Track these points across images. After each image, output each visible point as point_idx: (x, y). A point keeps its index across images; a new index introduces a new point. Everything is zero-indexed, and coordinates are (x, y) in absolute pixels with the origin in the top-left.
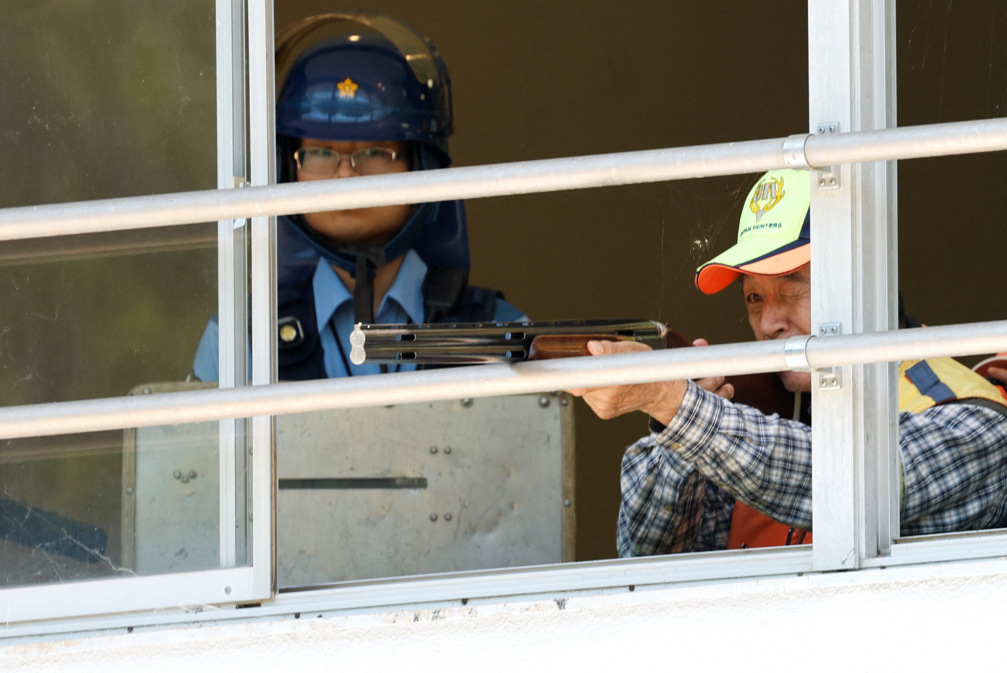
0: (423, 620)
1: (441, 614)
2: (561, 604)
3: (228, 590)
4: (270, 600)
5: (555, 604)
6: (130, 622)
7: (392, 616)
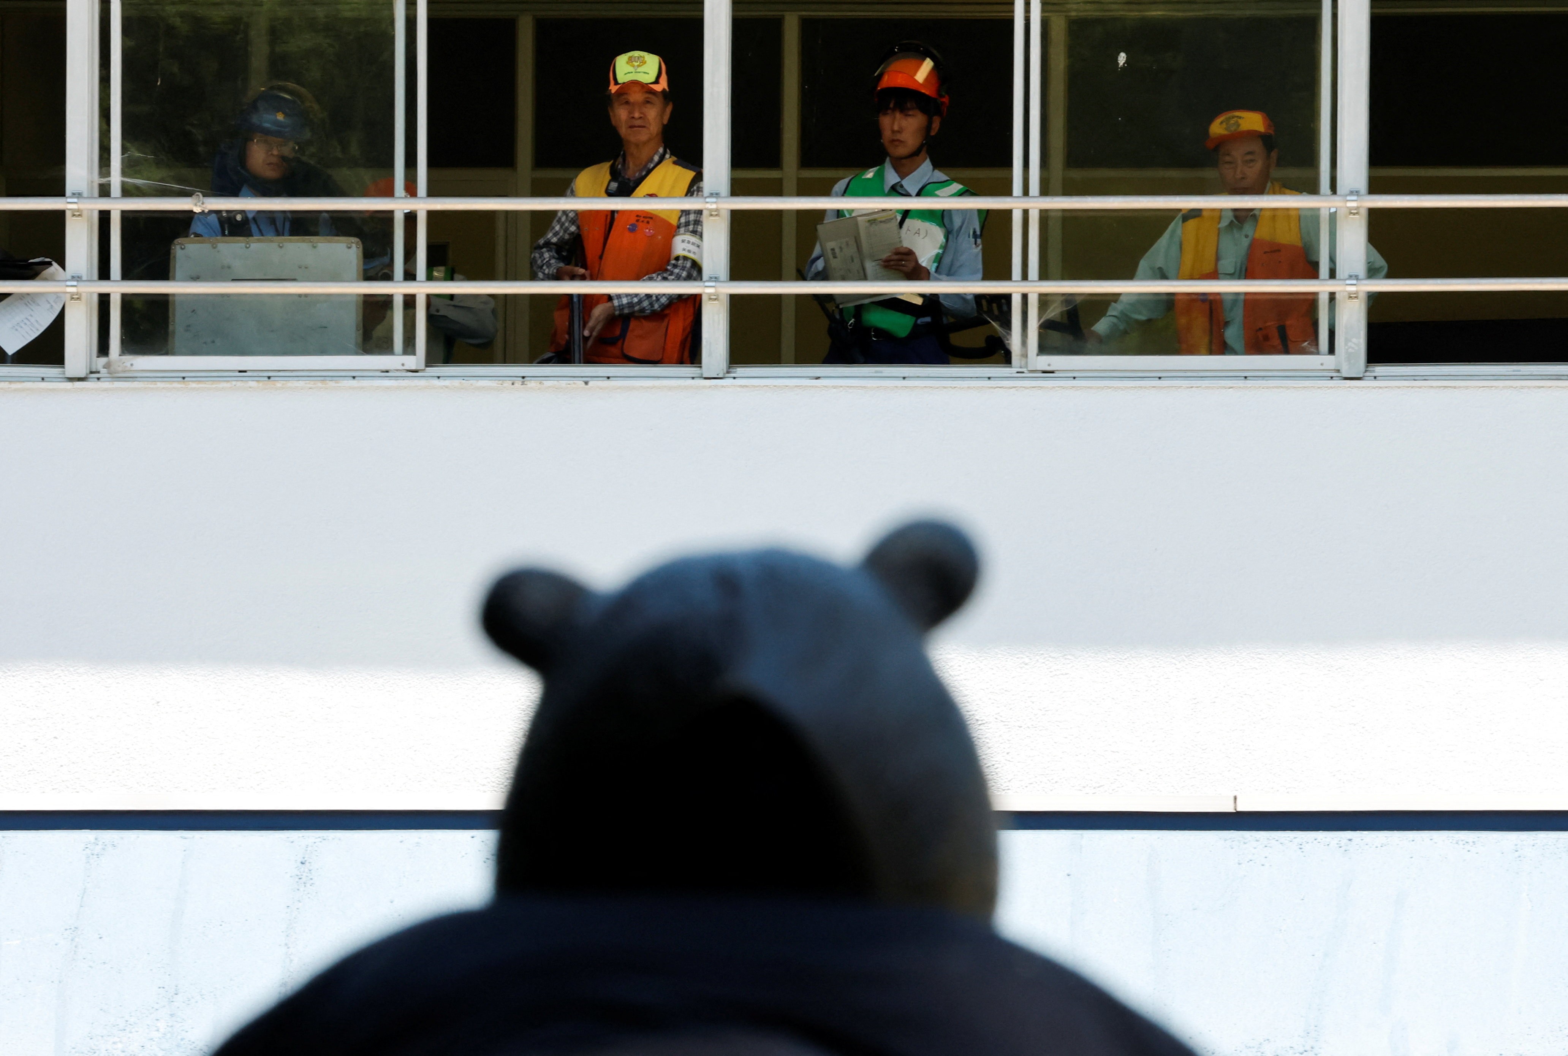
0: (516, 385)
1: (525, 383)
2: (586, 383)
3: (403, 365)
4: (423, 370)
5: (583, 383)
6: (354, 374)
7: (500, 382)
